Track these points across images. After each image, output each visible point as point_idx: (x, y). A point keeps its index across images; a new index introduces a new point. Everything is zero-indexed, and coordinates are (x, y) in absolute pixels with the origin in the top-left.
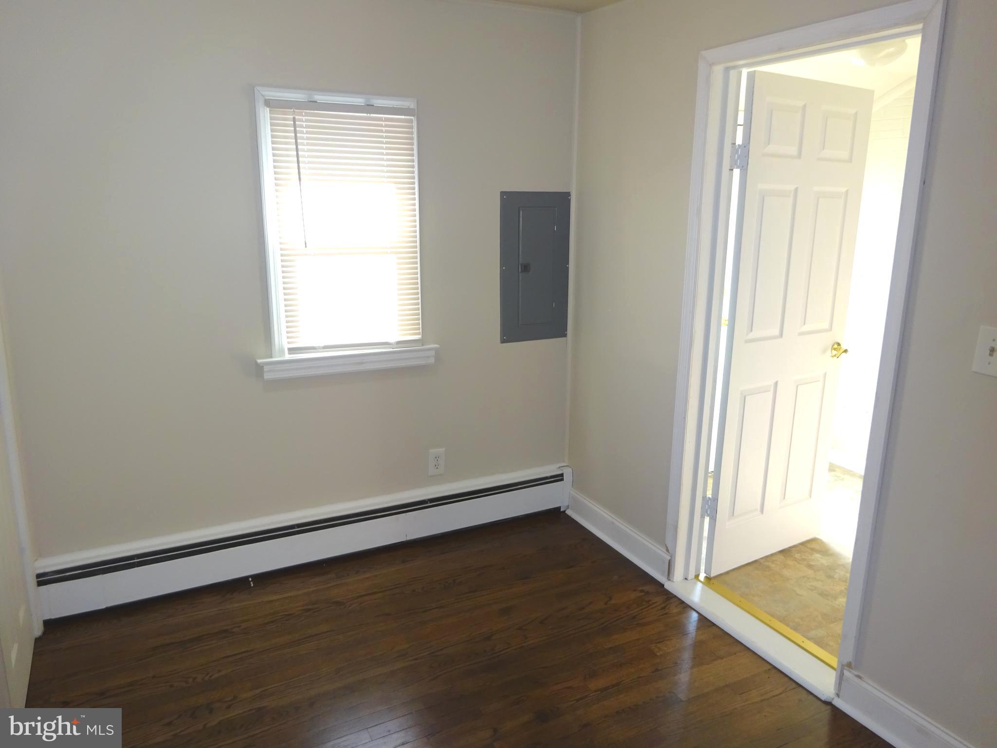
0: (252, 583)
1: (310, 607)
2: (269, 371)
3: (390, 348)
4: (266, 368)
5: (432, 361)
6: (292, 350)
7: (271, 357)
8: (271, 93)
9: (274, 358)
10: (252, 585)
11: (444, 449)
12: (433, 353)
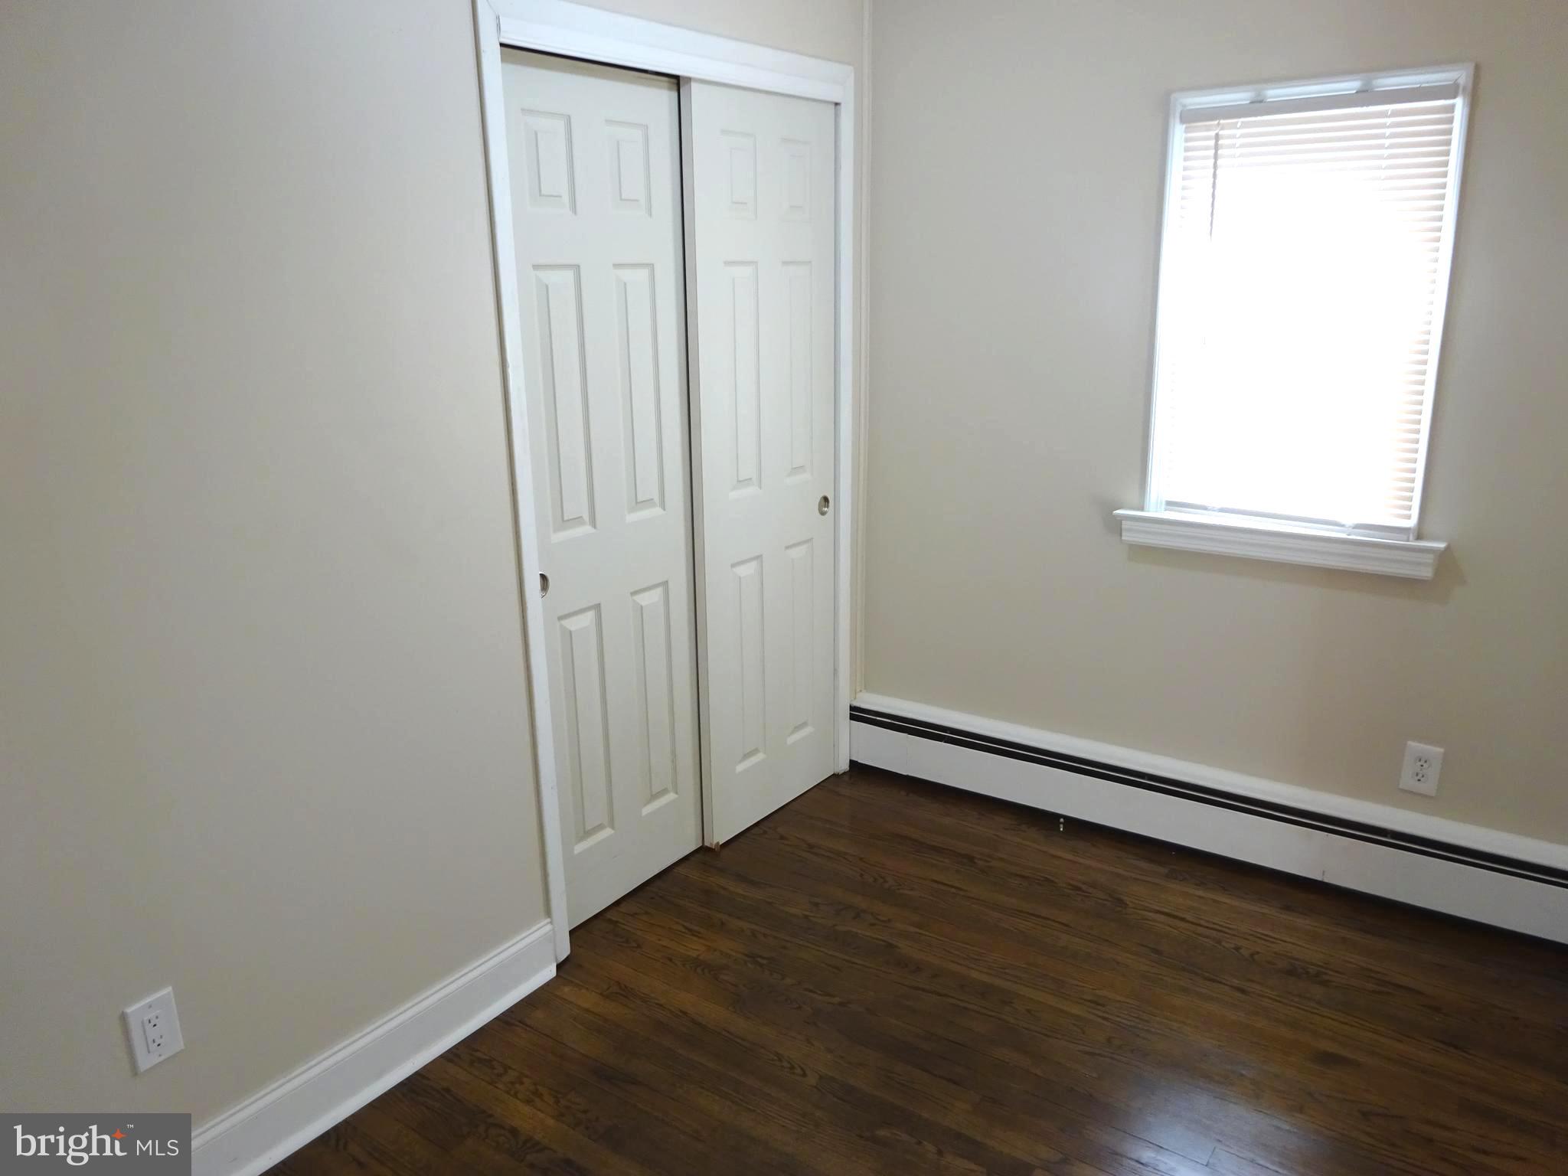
0: (1062, 826)
1: (1084, 887)
2: (1129, 530)
3: (1343, 532)
4: (1125, 525)
5: (1427, 573)
6: (1170, 504)
7: (1142, 509)
8: (1197, 100)
9: (1148, 511)
10: (1062, 829)
11: (1442, 750)
12: (1429, 558)
